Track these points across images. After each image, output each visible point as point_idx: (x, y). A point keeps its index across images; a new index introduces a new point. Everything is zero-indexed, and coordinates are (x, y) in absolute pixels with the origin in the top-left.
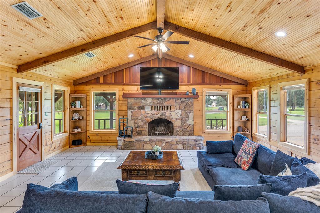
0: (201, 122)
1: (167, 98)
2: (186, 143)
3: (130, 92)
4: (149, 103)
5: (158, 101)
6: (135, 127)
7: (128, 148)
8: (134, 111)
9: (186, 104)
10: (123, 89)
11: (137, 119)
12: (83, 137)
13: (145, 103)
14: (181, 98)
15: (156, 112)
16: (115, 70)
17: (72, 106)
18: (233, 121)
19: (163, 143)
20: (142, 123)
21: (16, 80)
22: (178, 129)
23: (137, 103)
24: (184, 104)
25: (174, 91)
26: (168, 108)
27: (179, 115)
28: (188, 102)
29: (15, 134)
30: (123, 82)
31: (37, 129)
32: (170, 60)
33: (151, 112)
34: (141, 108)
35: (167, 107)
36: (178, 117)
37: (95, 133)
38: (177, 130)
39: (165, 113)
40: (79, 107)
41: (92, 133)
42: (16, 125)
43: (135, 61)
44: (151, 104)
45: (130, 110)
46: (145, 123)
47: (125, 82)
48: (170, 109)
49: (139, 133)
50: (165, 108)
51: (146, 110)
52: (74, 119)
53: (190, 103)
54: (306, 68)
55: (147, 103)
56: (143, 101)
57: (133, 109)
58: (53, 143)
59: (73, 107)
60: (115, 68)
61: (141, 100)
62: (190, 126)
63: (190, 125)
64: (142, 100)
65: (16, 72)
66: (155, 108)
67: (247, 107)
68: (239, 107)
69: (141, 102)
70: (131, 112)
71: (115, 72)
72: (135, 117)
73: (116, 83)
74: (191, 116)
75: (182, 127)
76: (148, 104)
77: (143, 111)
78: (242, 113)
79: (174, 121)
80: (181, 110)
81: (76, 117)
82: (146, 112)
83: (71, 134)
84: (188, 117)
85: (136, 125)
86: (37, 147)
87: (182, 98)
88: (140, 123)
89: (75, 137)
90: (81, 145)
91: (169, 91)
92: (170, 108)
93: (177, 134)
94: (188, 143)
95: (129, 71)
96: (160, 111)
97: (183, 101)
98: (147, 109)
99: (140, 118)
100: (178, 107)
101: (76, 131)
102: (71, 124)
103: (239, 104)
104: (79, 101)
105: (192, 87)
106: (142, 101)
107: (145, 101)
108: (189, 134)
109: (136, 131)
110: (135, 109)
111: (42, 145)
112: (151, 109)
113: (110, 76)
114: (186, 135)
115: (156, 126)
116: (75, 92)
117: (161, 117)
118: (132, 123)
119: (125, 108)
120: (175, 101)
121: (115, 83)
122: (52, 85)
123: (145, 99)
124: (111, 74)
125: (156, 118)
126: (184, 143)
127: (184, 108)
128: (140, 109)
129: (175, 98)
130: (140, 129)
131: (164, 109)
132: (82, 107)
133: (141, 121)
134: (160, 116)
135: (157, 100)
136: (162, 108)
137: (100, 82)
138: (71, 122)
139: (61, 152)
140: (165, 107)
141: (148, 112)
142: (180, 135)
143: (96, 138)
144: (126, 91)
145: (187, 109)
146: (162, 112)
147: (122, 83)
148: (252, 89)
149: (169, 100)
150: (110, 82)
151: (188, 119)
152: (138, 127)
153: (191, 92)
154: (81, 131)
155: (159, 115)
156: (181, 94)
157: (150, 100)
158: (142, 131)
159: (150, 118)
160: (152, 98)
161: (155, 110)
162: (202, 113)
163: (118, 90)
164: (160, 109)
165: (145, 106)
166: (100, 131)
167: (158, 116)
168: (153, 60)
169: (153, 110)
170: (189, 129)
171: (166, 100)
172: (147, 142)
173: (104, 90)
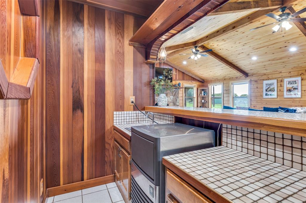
9: (175, 92)
18: (198, 103)
27: (172, 100)
53: (177, 92)
54: (249, 74)
67: (206, 95)
68: (201, 95)
78: (201, 99)
80: (173, 96)
100: (171, 94)
103: (201, 93)
145: (176, 96)
148: (209, 84)
156: (173, 85)
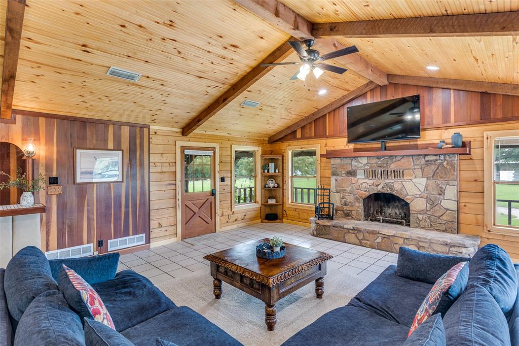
0: (480, 206)
1: (396, 156)
2: (426, 245)
3: (337, 148)
4: (363, 165)
5: (380, 162)
6: (342, 205)
7: (322, 234)
8: (339, 178)
9: (437, 166)
10: (326, 145)
11: (344, 191)
12: (279, 211)
13: (356, 166)
14: (425, 156)
15: (375, 181)
16: (314, 117)
17: (264, 170)
19: (378, 237)
20: (352, 198)
21: (180, 144)
22: (420, 217)
23: (343, 165)
24: (433, 167)
25: (412, 143)
26: (398, 174)
27: (422, 188)
28: (442, 163)
29: (179, 200)
30: (326, 135)
31: (209, 196)
32: (404, 84)
33: (366, 181)
34: (351, 174)
35: (396, 173)
36: (420, 193)
37: (292, 207)
38: (418, 218)
39: (392, 183)
40: (273, 172)
41: (289, 206)
42: (180, 190)
43: (341, 98)
44: (366, 167)
45: (334, 177)
46: (357, 199)
47: (327, 134)
48: (402, 177)
49: (347, 215)
50: (393, 175)
51: (358, 177)
52: (267, 186)
53: (447, 164)
55: (360, 165)
56: (354, 163)
57: (338, 175)
58: (233, 213)
59: (266, 171)
60: (313, 114)
61: (350, 161)
62: (448, 211)
63: (447, 209)
64: (352, 160)
65: (181, 136)
66: (374, 174)
69: (350, 164)
70: (336, 180)
71: (315, 120)
72: (341, 188)
73: (317, 136)
74: (451, 192)
75: (429, 213)
76: (361, 167)
77: (353, 179)
79: (409, 199)
80: (425, 179)
81: (271, 184)
82: (357, 181)
83: (264, 205)
84: (442, 193)
85: (343, 200)
86: (210, 216)
87: (428, 155)
88: (350, 198)
89: (271, 209)
90: (276, 221)
91: (401, 144)
92: (401, 174)
93: (417, 225)
94: (430, 247)
95: (334, 116)
96: (383, 179)
97: (431, 161)
98: (360, 175)
99: (348, 189)
100: (419, 173)
101: (271, 202)
102: (263, 193)
104: (273, 164)
105: (452, 131)
106: (352, 162)
107: (356, 162)
108: (444, 229)
109: (343, 211)
110: (341, 176)
111: (216, 215)
112: (367, 177)
113: (308, 127)
114: (437, 230)
115: (384, 206)
116: (272, 152)
117: (384, 191)
118: (337, 197)
119: (328, 173)
120: (413, 161)
121: (315, 136)
122: (231, 145)
123: (356, 158)
124: (310, 123)
125: (376, 192)
126: (421, 244)
127: (434, 175)
128: (349, 175)
129: (412, 156)
130: (348, 208)
131: (389, 177)
132: (277, 171)
133: (350, 195)
134: (383, 188)
135: (377, 160)
136: (386, 174)
137: (297, 137)
138: (263, 190)
139: (247, 226)
140: (392, 172)
141: (360, 181)
142: (424, 228)
143: (293, 214)
144: (330, 148)
145: (441, 178)
146: (387, 181)
147: (324, 136)
149: (400, 160)
150: (309, 136)
151: (441, 197)
152: (345, 205)
153: (450, 141)
154: (276, 202)
155: (380, 186)
156: (426, 146)
157: (364, 161)
158: (351, 211)
159: (365, 191)
160: (368, 157)
161: (374, 178)
162: (483, 187)
163: (318, 146)
164: (383, 176)
165: (356, 170)
166: (297, 206)
167: (379, 189)
168: (370, 90)
169: (371, 178)
170: (444, 217)
171: (394, 160)
172: (350, 231)
173: (302, 148)
